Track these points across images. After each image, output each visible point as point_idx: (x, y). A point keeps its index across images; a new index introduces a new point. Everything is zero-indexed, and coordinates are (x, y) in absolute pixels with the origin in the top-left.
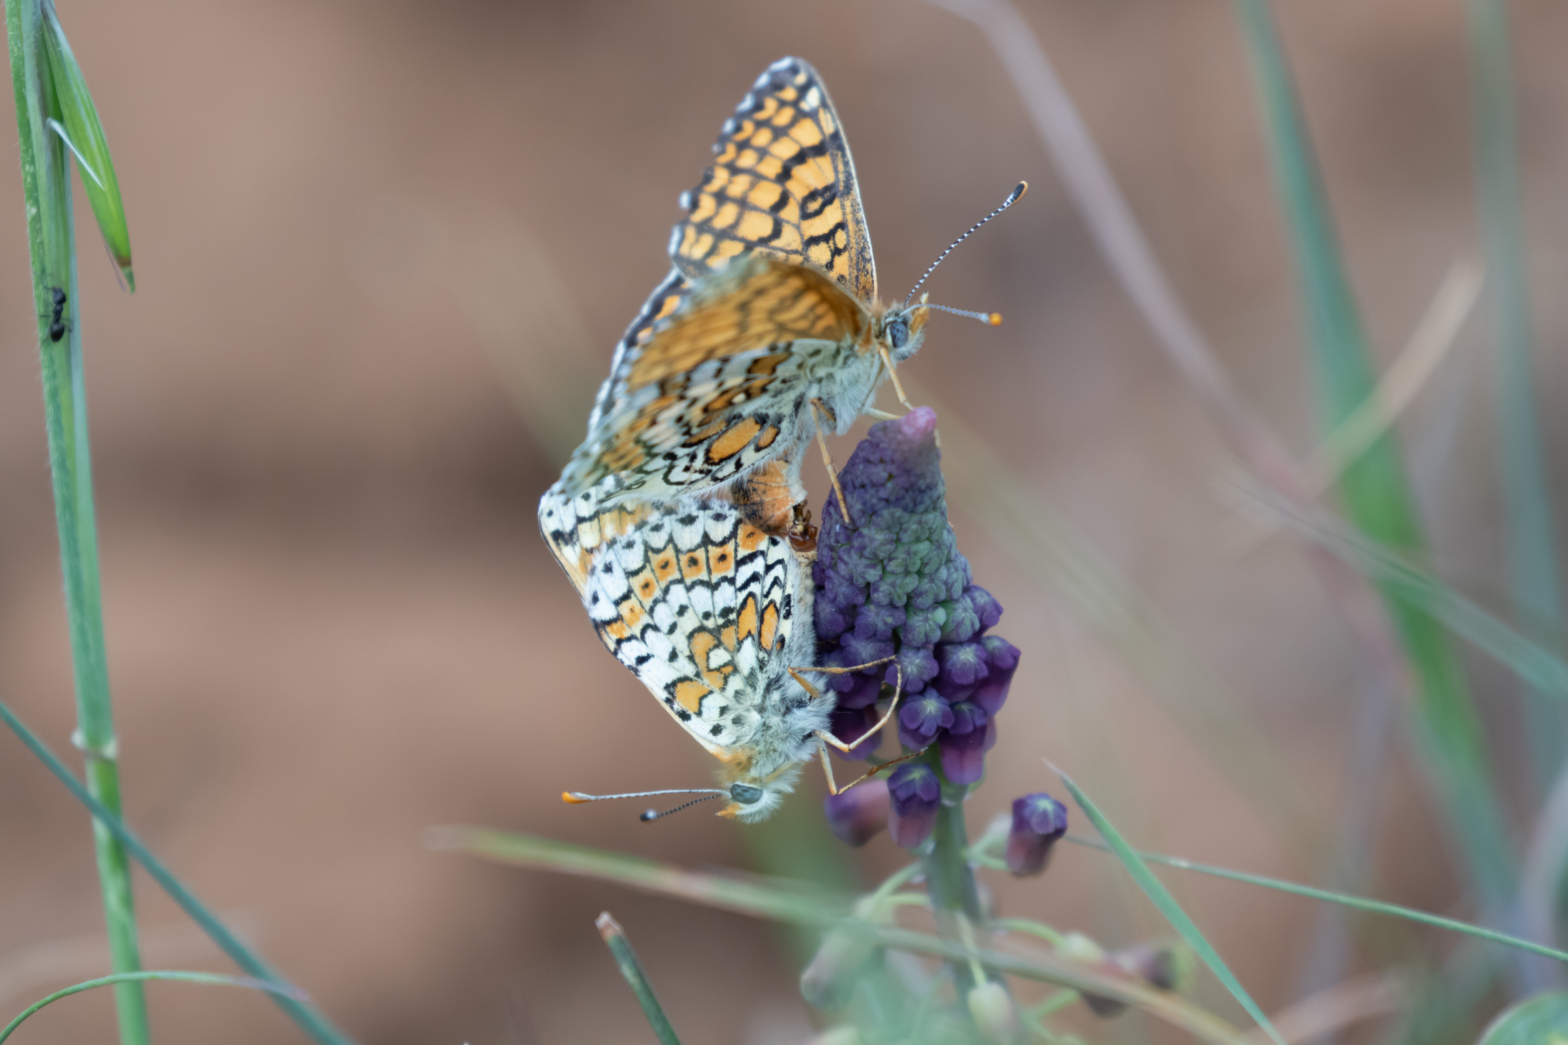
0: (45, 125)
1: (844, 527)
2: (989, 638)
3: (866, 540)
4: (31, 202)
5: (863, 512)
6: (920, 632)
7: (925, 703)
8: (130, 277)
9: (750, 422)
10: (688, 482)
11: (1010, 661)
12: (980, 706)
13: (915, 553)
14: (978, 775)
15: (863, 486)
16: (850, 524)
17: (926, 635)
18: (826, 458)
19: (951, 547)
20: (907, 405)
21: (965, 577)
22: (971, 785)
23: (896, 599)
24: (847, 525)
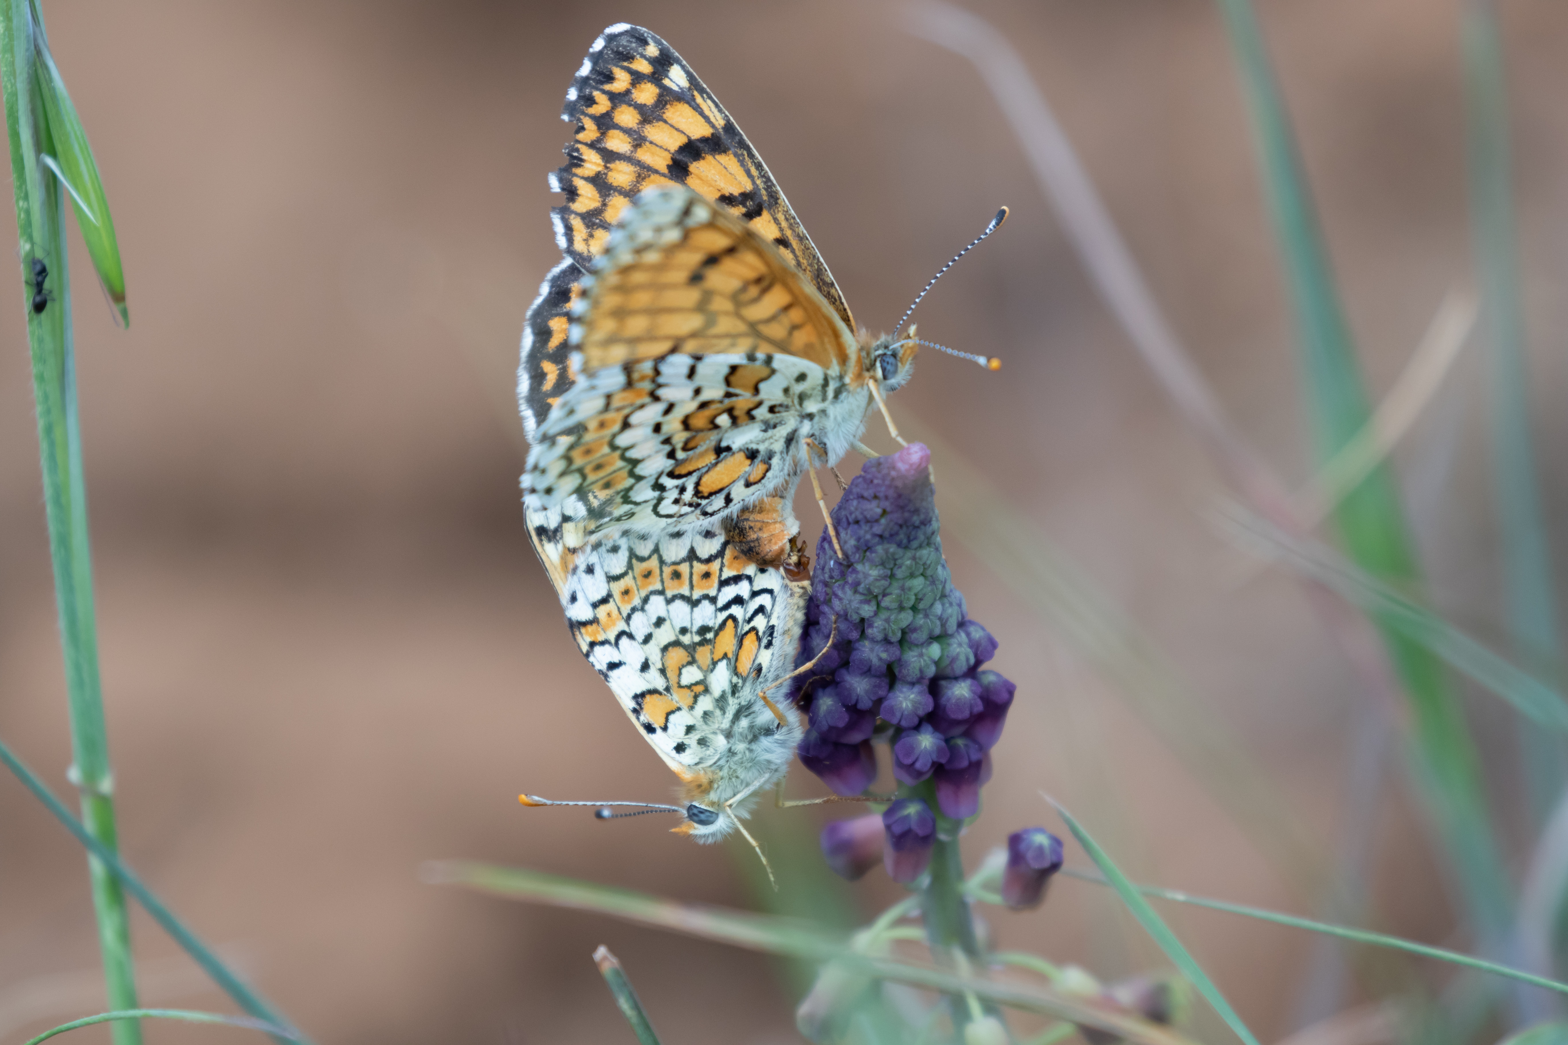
0: (38, 161)
1: (838, 563)
2: (984, 672)
3: (860, 576)
4: (25, 238)
5: (857, 548)
6: (914, 668)
7: (920, 738)
8: (125, 313)
9: (741, 457)
10: (678, 515)
11: (1005, 696)
12: (975, 741)
13: (910, 589)
14: (974, 810)
15: (857, 522)
16: (844, 560)
17: (921, 671)
18: (818, 494)
19: (945, 582)
20: (899, 439)
21: (960, 612)
22: (967, 820)
23: (890, 635)
24: (841, 561)
